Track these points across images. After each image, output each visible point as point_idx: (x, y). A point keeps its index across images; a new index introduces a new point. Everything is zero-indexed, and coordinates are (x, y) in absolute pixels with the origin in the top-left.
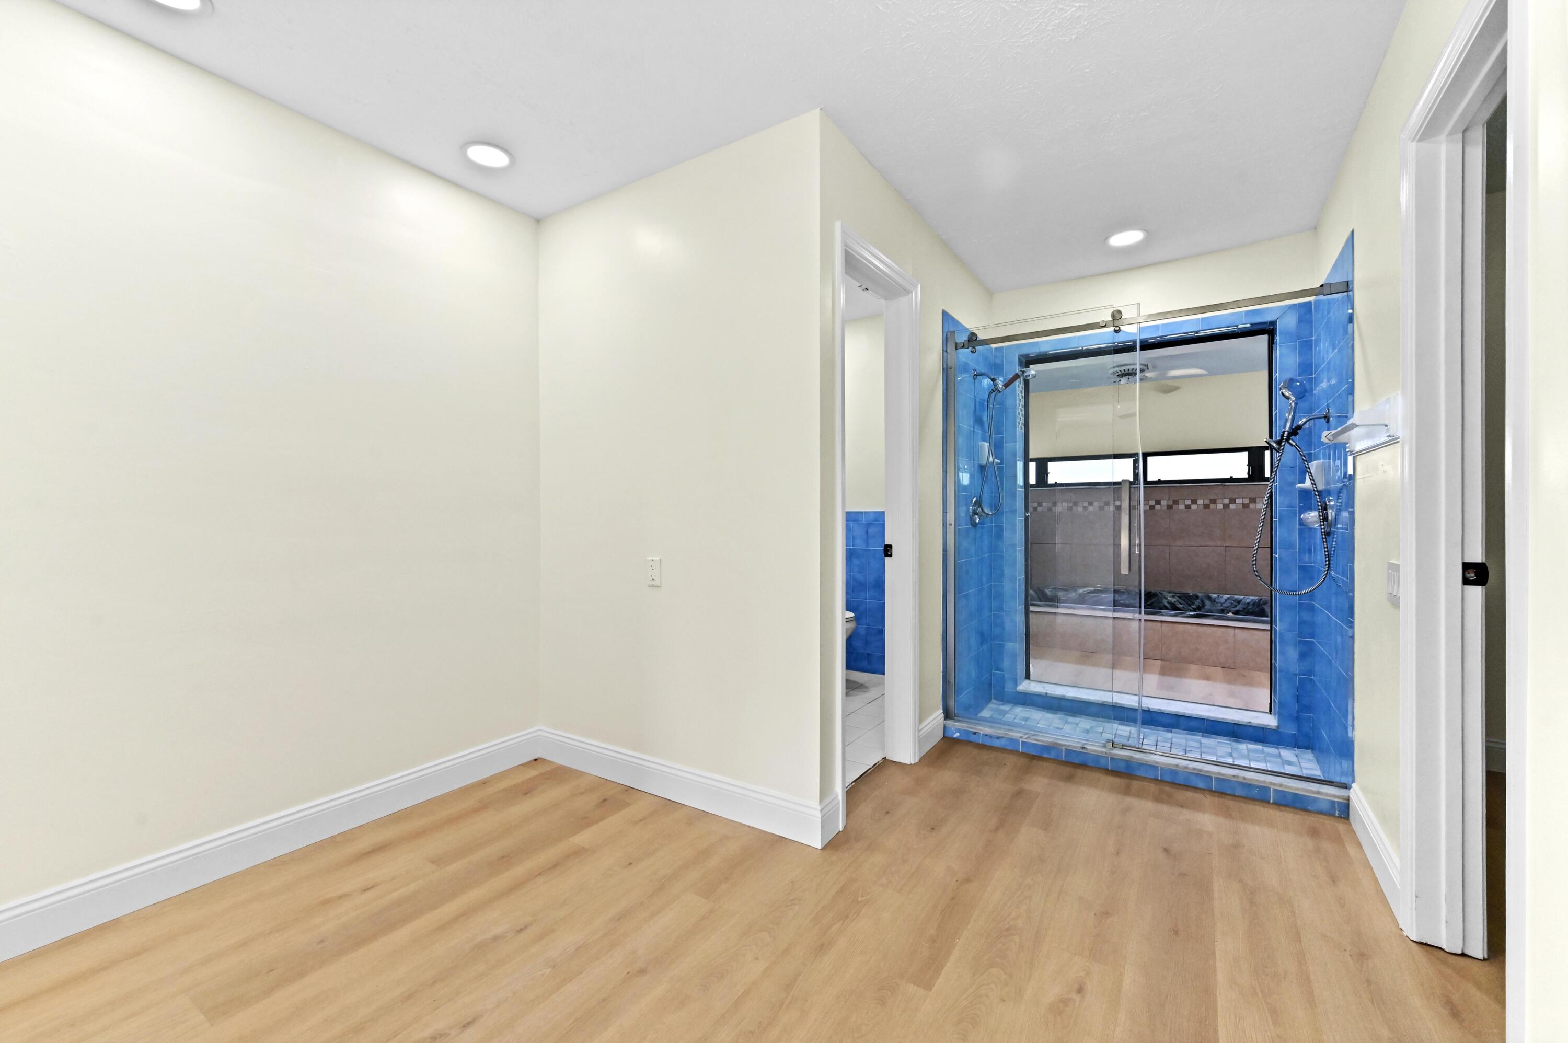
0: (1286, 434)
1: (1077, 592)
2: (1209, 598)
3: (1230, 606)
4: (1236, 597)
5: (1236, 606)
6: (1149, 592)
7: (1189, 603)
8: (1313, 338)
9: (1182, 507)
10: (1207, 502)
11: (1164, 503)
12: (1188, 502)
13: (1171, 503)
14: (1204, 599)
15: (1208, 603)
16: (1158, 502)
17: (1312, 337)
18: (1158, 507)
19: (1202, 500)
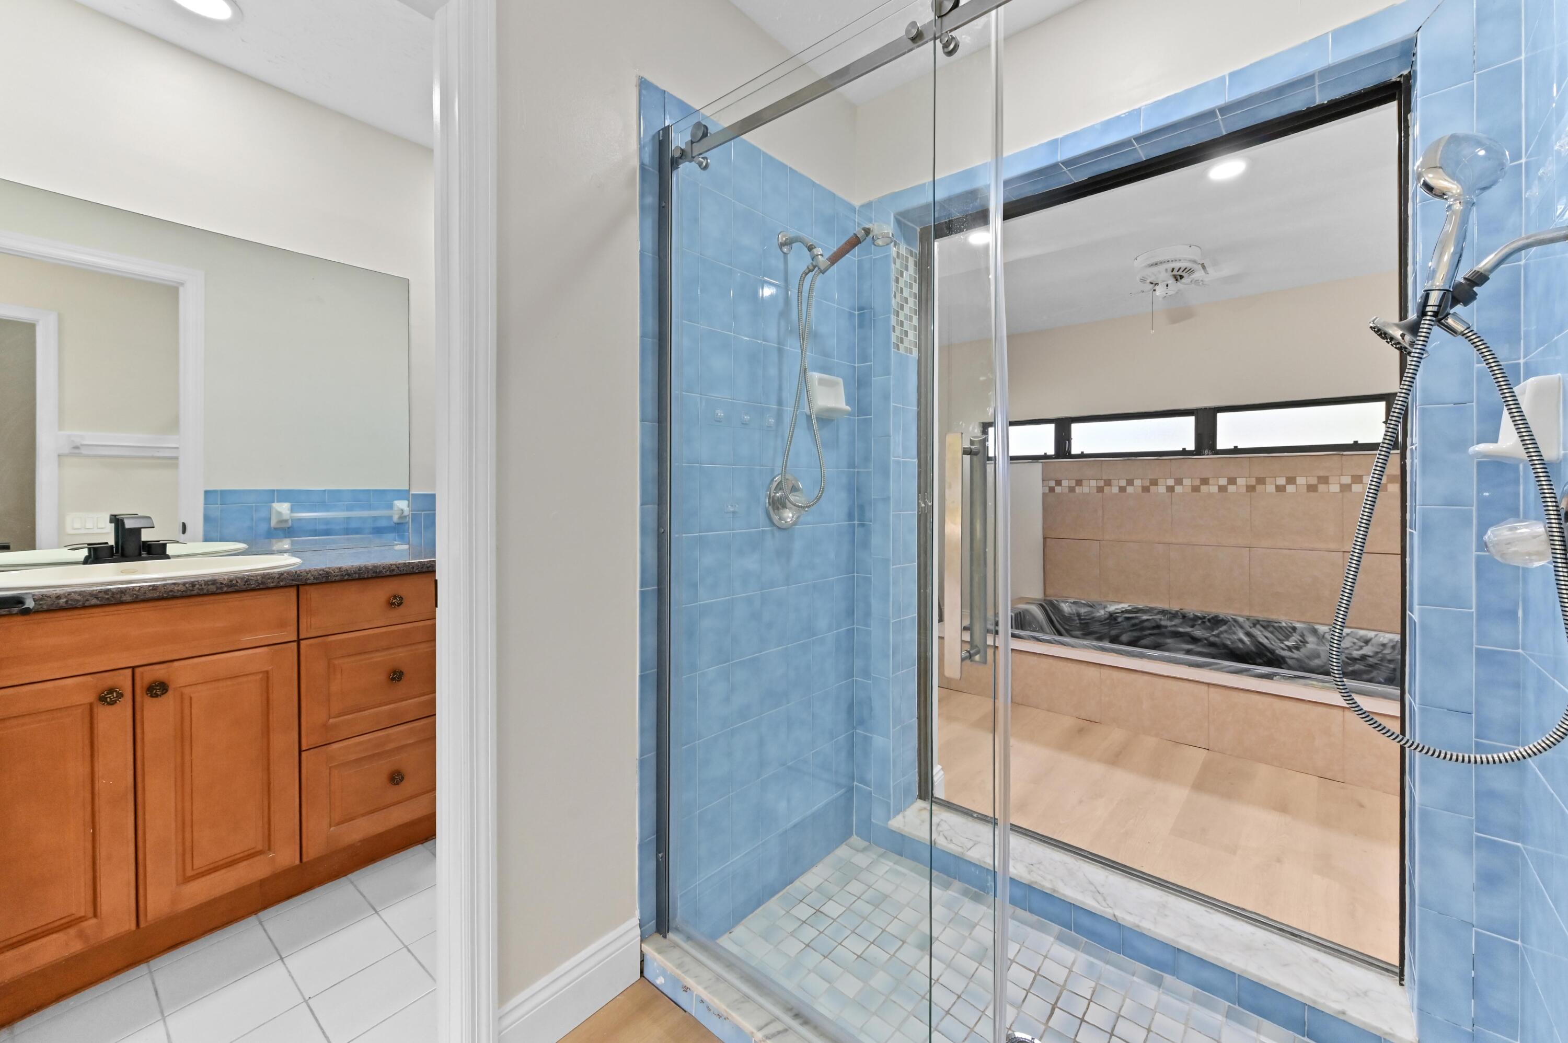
0: (1434, 298)
1: (1107, 610)
2: (1315, 632)
3: (1352, 647)
4: (1362, 633)
5: (1361, 648)
6: (1216, 616)
7: (1282, 638)
8: (1523, 57)
9: (1271, 488)
10: (1314, 481)
11: (1241, 482)
12: (1281, 481)
13: (1253, 482)
14: (1306, 633)
15: (1311, 639)
16: (1232, 481)
17: (1520, 54)
18: (1231, 488)
19: (1305, 478)
